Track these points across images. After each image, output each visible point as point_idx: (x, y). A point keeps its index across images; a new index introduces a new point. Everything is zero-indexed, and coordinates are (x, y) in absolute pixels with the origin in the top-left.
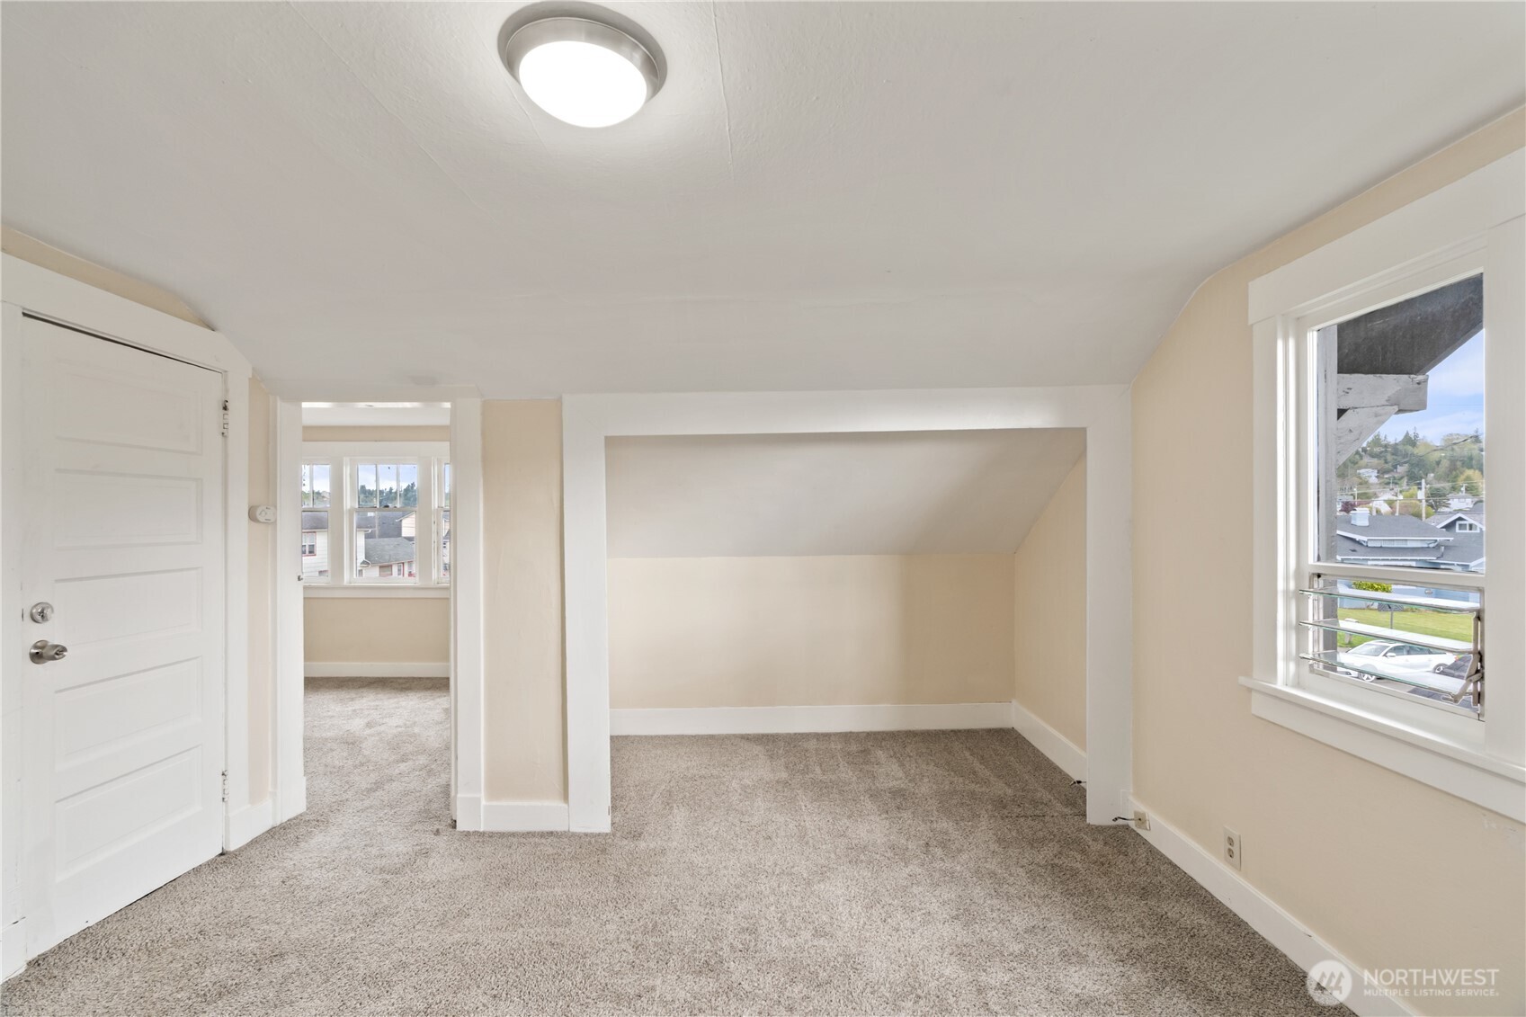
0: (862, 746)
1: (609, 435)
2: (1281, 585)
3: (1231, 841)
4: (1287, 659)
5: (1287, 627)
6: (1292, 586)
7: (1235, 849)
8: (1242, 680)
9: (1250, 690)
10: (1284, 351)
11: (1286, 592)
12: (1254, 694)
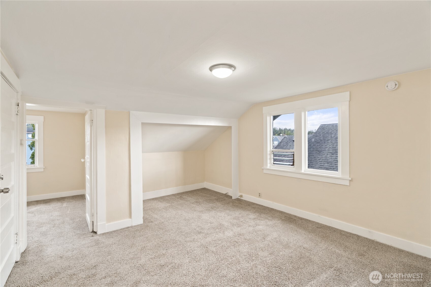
0: (181, 195)
1: (142, 122)
2: (268, 153)
3: (260, 194)
4: (269, 164)
5: (269, 159)
6: (269, 153)
7: (260, 195)
8: (262, 168)
9: (263, 169)
10: (268, 118)
11: (269, 154)
12: (264, 170)
